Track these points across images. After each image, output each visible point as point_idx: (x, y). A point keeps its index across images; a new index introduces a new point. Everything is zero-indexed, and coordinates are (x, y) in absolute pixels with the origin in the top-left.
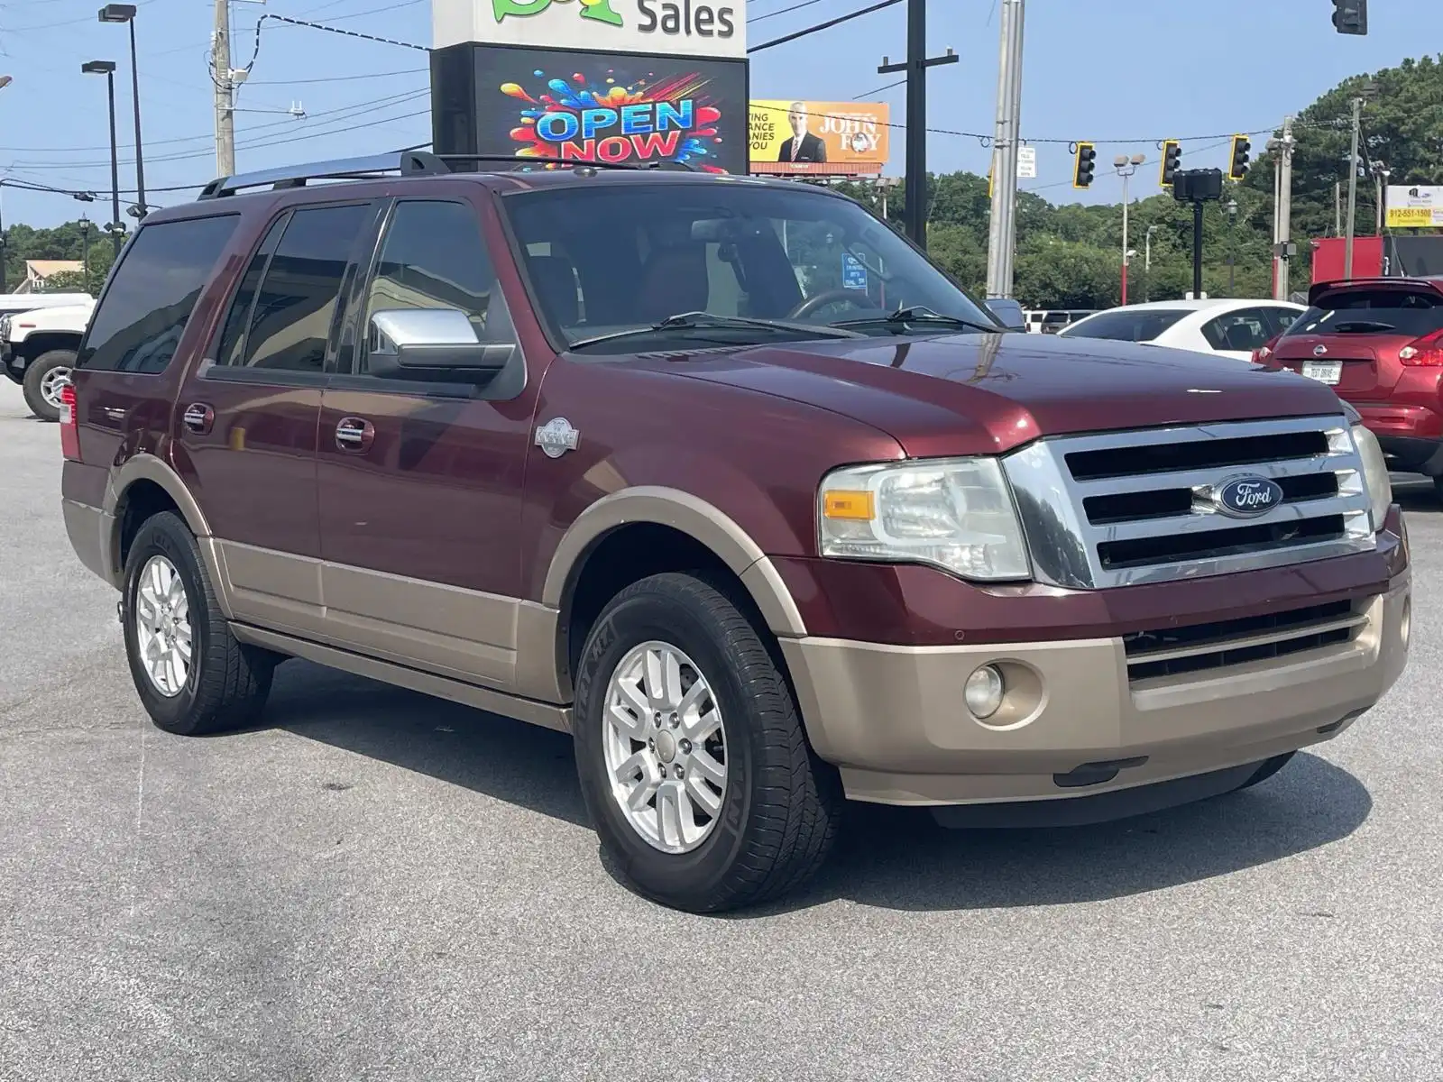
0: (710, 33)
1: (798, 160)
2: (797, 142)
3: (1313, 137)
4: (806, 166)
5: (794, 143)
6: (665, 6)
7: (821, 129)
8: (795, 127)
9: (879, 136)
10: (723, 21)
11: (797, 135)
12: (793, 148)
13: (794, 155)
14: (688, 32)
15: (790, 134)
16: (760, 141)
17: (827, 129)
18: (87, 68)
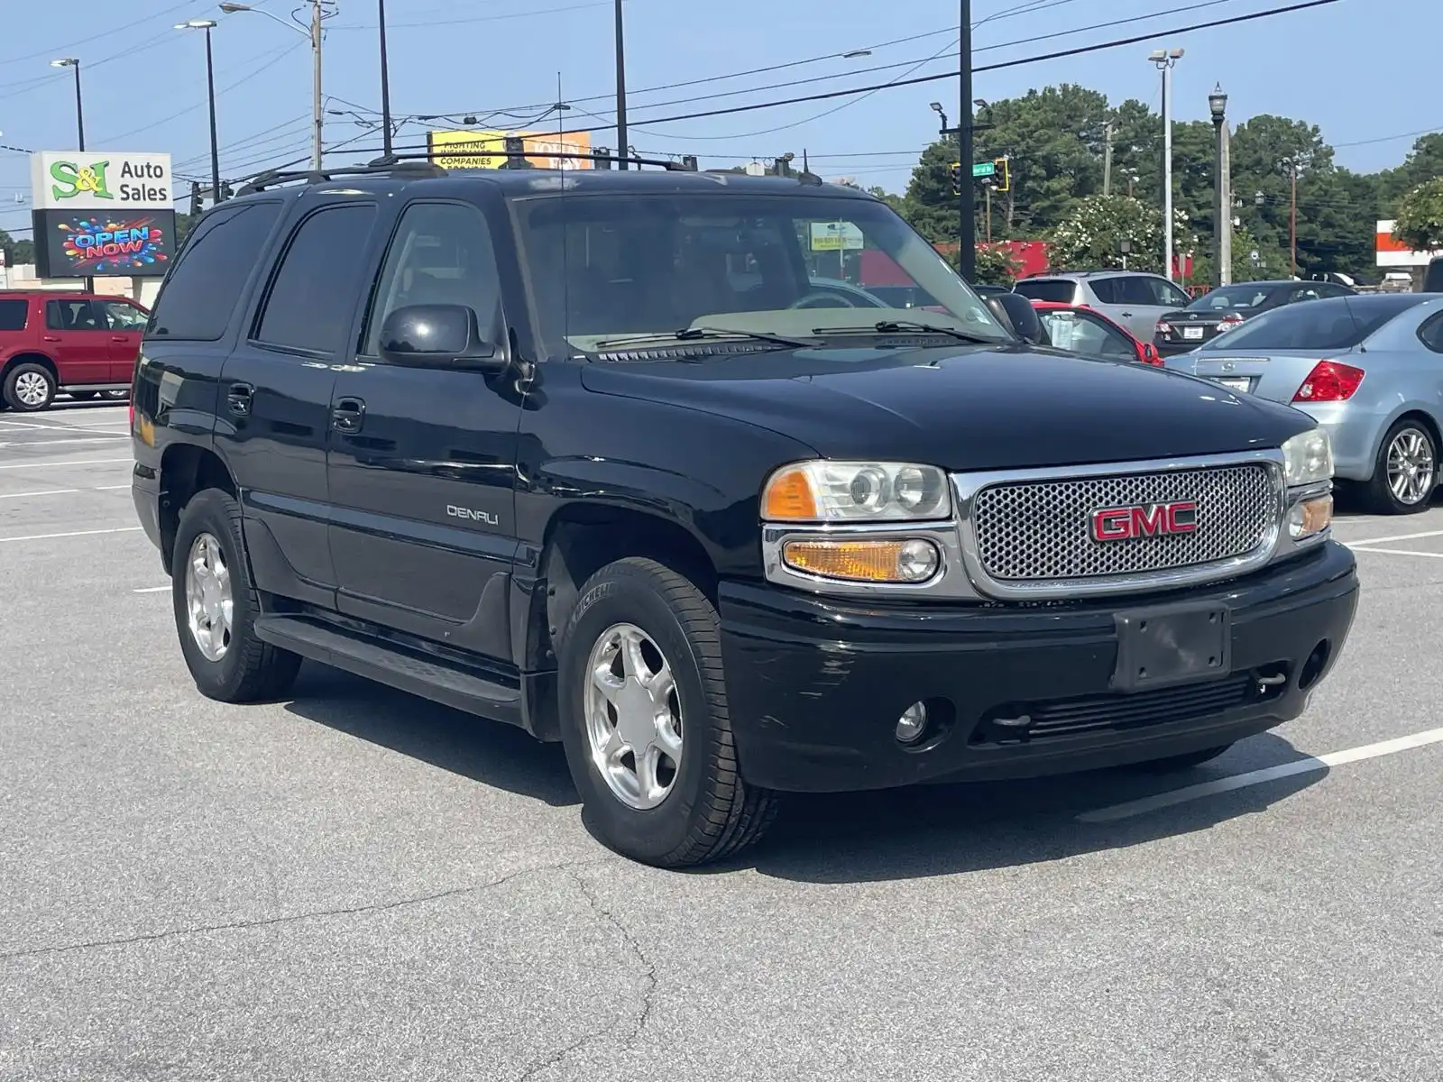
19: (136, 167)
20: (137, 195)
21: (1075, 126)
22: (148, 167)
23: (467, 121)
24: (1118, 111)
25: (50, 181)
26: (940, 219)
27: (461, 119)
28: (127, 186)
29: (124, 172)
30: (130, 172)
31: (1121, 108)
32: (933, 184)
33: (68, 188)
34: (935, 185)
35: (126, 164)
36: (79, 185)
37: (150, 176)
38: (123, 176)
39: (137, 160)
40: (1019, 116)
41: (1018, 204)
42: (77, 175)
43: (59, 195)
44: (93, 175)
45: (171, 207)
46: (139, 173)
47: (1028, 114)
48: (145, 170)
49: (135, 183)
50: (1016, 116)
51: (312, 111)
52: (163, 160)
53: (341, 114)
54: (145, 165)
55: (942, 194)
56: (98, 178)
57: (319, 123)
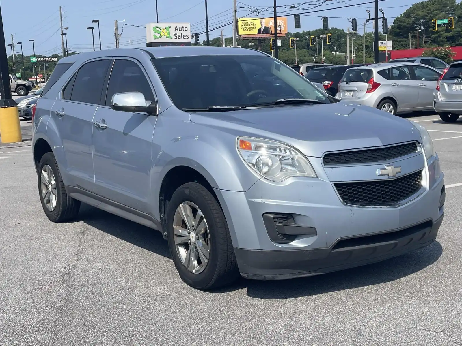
0: (185, 38)
1: (263, 33)
2: (262, 29)
3: (404, 21)
4: (265, 35)
5: (261, 29)
6: (178, 35)
7: (269, 25)
8: (262, 25)
9: (284, 26)
10: (187, 37)
11: (262, 27)
12: (261, 30)
13: (261, 32)
14: (182, 38)
15: (261, 27)
16: (252, 29)
17: (270, 25)
18: (88, 28)
19: (179, 28)
20: (180, 37)
21: (445, 10)
22: (183, 27)
23: (292, 7)
24: (459, 4)
25: (153, 33)
26: (400, 42)
27: (290, 7)
28: (176, 34)
29: (176, 29)
30: (177, 29)
31: (460, 3)
32: (398, 30)
33: (158, 35)
34: (399, 30)
35: (176, 27)
36: (162, 34)
37: (184, 31)
38: (175, 31)
39: (180, 25)
40: (427, 7)
41: (426, 36)
42: (161, 31)
43: (156, 38)
44: (166, 30)
45: (190, 41)
46: (180, 30)
47: (430, 6)
48: (182, 29)
49: (179, 33)
50: (426, 7)
51: (233, 7)
52: (187, 25)
53: (243, 8)
54: (182, 27)
55: (401, 33)
56: (167, 32)
57: (236, 11)
